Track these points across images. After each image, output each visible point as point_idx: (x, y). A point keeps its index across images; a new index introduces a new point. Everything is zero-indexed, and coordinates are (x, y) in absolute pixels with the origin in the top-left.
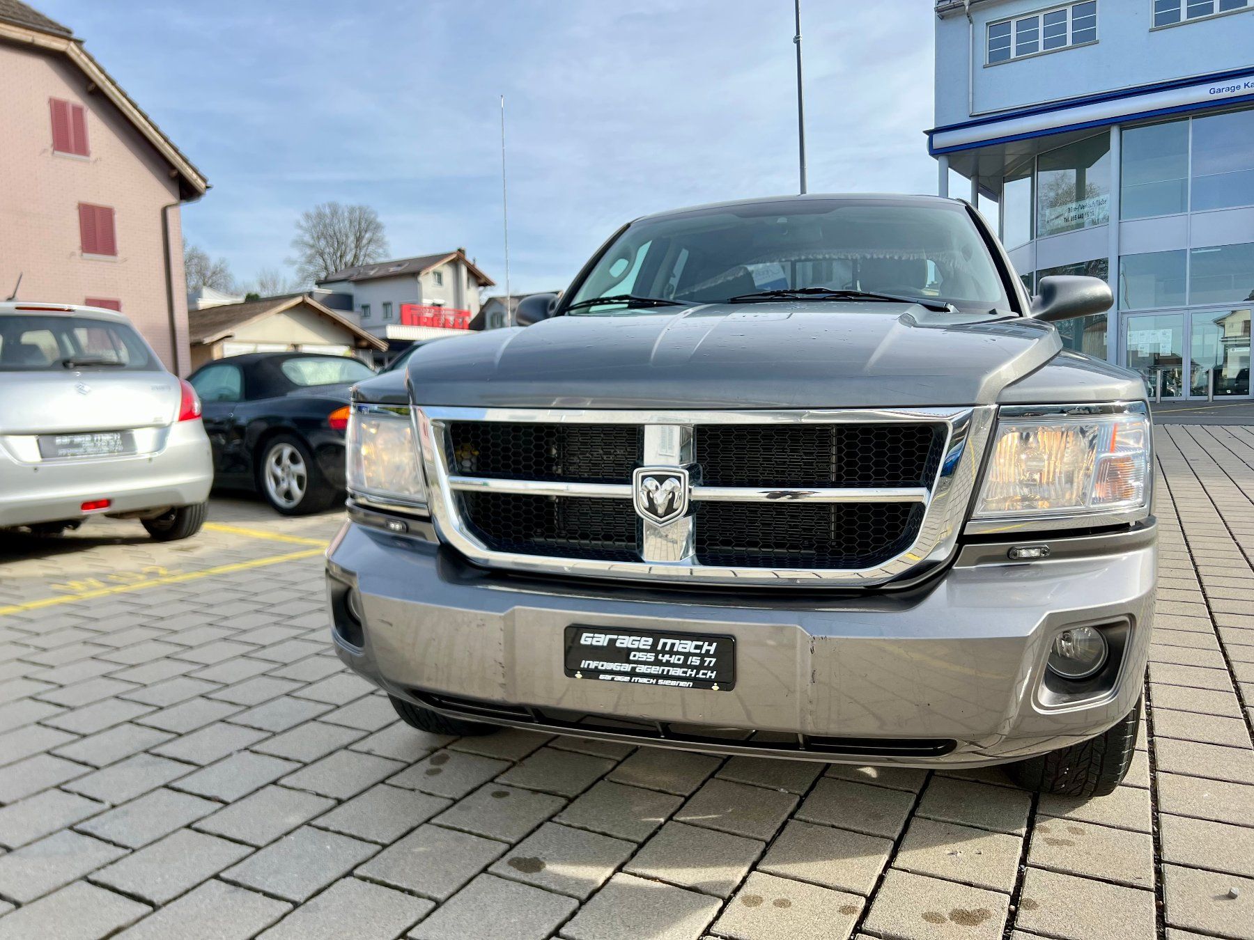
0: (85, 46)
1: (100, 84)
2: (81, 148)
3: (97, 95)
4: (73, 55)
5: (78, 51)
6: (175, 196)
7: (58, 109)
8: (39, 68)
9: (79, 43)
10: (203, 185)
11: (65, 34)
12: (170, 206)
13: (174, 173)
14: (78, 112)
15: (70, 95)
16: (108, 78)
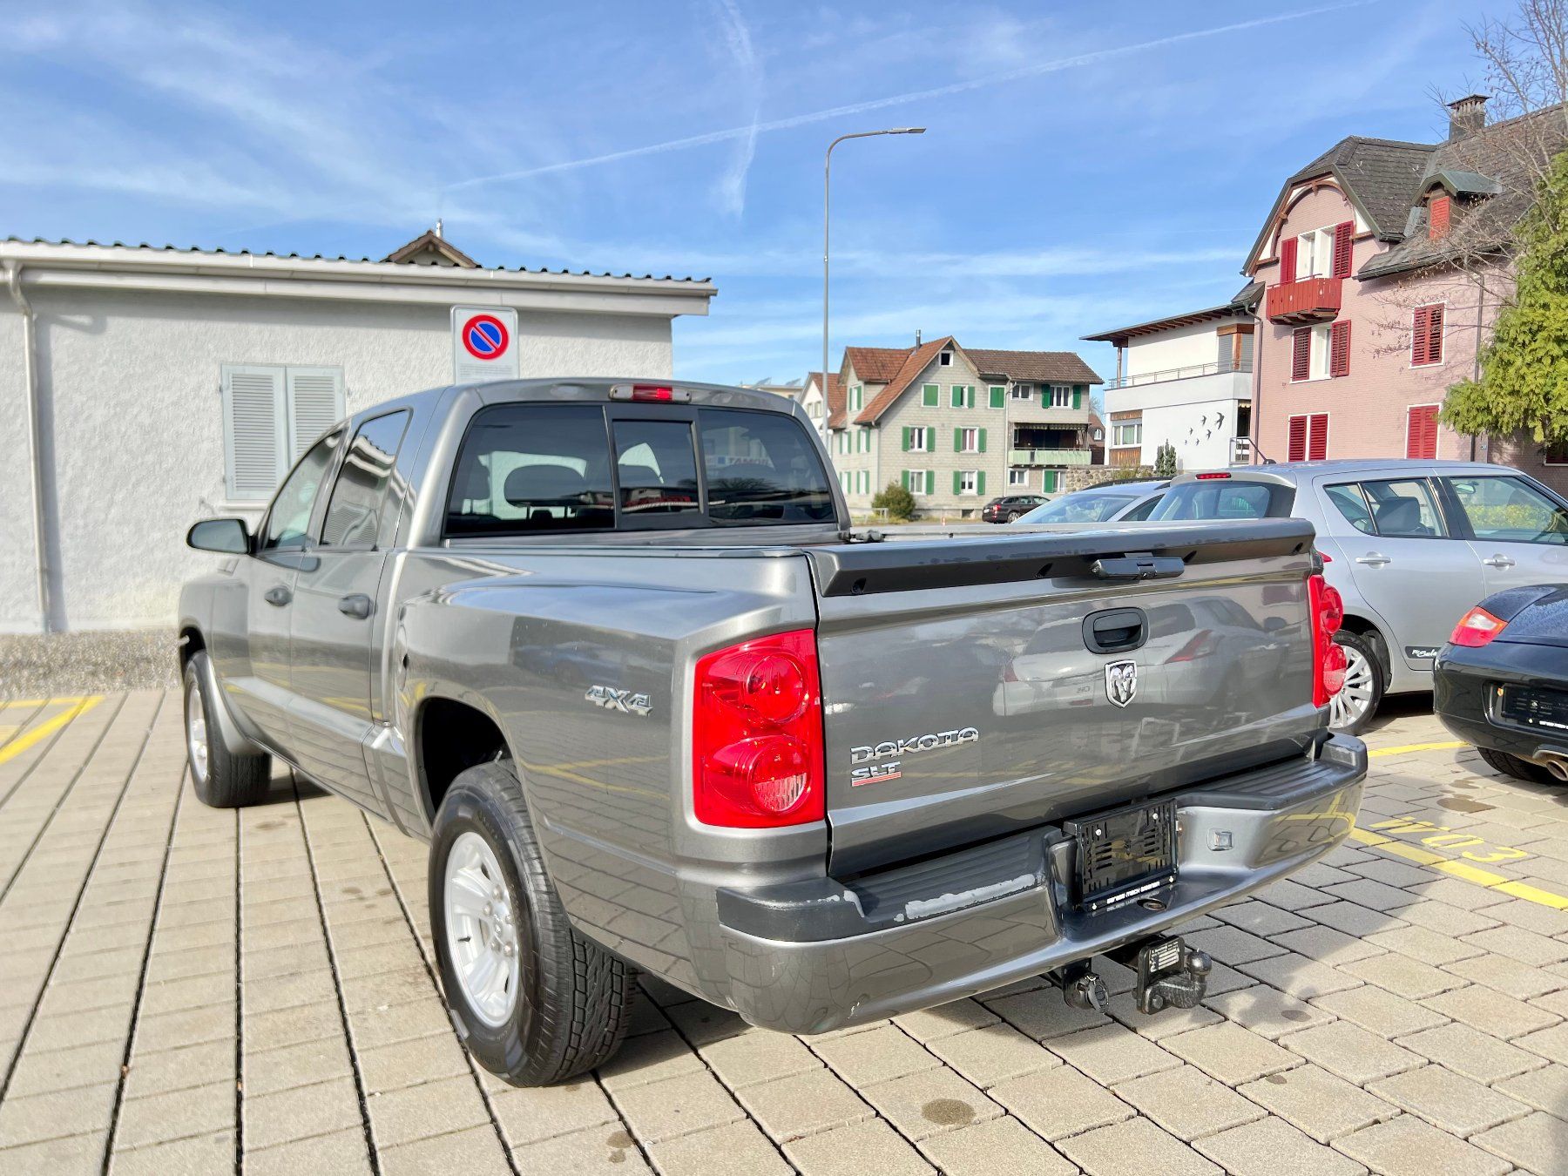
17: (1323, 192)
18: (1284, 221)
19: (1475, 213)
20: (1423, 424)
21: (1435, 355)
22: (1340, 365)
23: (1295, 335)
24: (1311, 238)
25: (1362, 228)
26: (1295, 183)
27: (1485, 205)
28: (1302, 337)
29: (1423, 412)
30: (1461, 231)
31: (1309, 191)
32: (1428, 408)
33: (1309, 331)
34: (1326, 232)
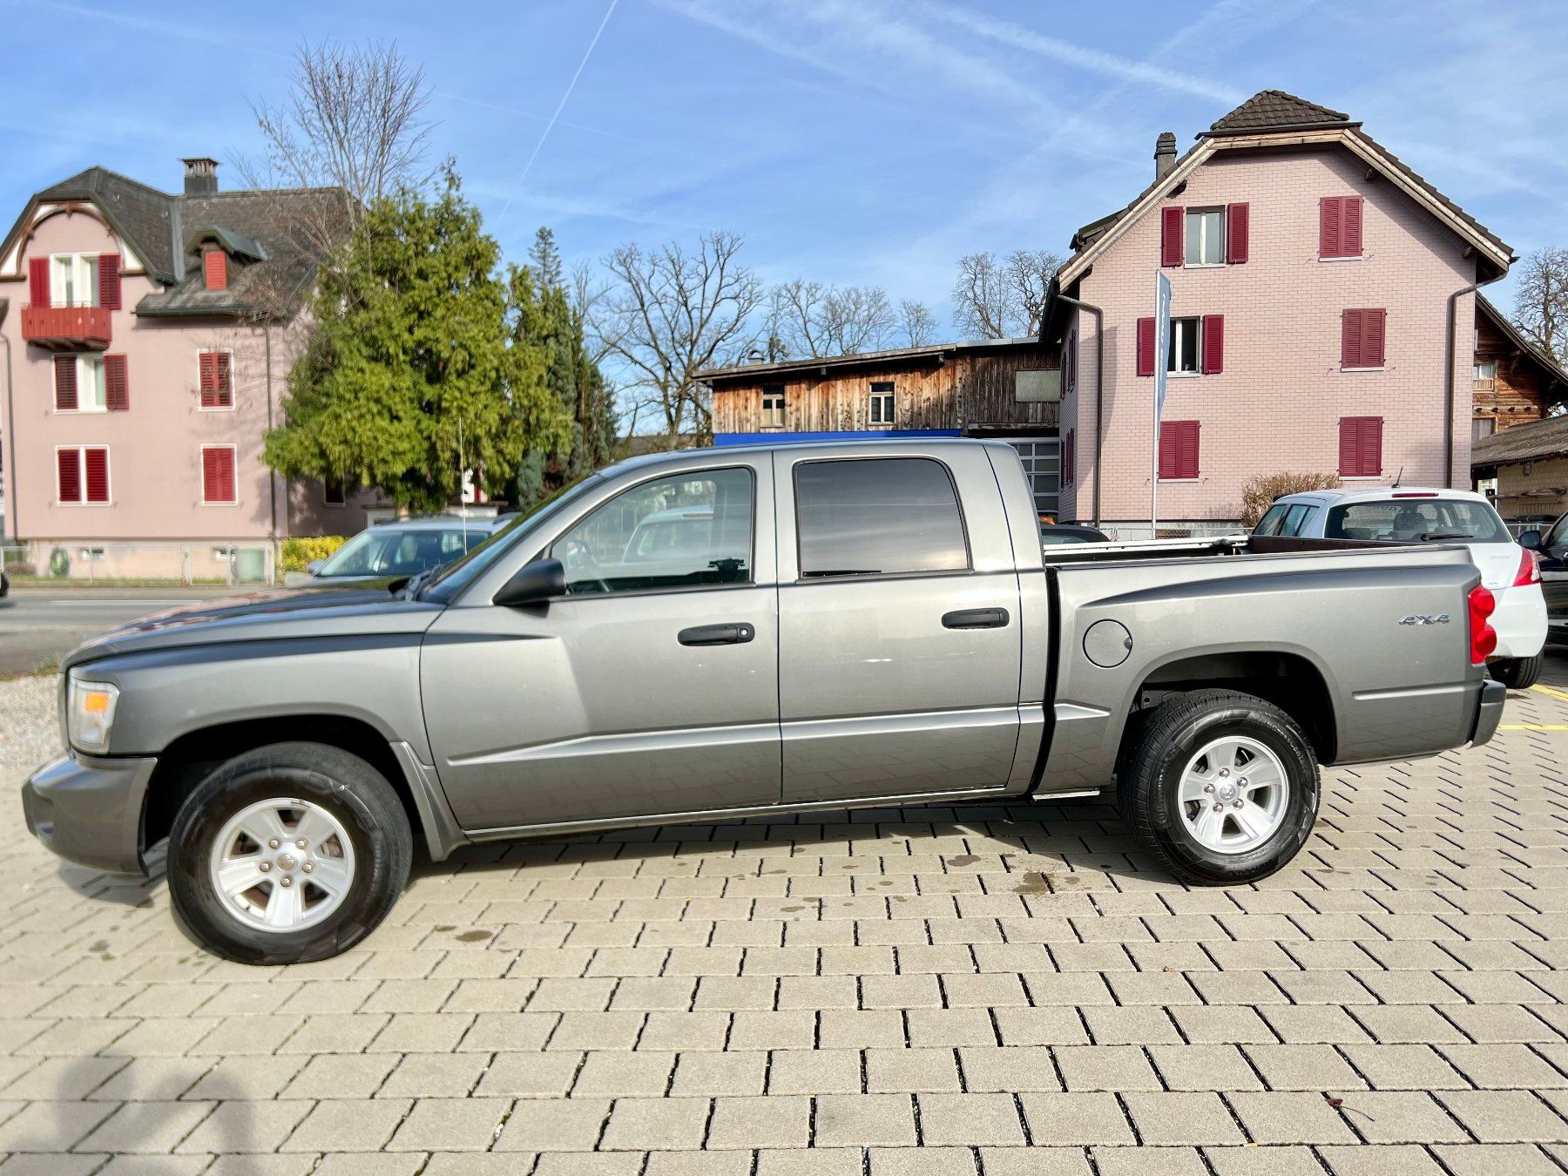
0: (1362, 129)
1: (1378, 167)
2: (1354, 248)
3: (1374, 179)
4: (1347, 143)
5: (1354, 138)
6: (1469, 280)
7: (1330, 207)
8: (1312, 167)
9: (1351, 126)
10: (1507, 258)
11: (1340, 121)
12: (1460, 294)
13: (1468, 250)
14: (1354, 204)
15: (1339, 186)
17: (76, 217)
18: (30, 237)
19: (248, 275)
20: (219, 464)
21: (225, 400)
22: (116, 396)
23: (56, 360)
24: (67, 262)
25: (131, 262)
26: (41, 199)
27: (256, 268)
28: (64, 363)
29: (217, 453)
30: (239, 288)
31: (63, 212)
32: (222, 450)
33: (73, 360)
34: (87, 259)
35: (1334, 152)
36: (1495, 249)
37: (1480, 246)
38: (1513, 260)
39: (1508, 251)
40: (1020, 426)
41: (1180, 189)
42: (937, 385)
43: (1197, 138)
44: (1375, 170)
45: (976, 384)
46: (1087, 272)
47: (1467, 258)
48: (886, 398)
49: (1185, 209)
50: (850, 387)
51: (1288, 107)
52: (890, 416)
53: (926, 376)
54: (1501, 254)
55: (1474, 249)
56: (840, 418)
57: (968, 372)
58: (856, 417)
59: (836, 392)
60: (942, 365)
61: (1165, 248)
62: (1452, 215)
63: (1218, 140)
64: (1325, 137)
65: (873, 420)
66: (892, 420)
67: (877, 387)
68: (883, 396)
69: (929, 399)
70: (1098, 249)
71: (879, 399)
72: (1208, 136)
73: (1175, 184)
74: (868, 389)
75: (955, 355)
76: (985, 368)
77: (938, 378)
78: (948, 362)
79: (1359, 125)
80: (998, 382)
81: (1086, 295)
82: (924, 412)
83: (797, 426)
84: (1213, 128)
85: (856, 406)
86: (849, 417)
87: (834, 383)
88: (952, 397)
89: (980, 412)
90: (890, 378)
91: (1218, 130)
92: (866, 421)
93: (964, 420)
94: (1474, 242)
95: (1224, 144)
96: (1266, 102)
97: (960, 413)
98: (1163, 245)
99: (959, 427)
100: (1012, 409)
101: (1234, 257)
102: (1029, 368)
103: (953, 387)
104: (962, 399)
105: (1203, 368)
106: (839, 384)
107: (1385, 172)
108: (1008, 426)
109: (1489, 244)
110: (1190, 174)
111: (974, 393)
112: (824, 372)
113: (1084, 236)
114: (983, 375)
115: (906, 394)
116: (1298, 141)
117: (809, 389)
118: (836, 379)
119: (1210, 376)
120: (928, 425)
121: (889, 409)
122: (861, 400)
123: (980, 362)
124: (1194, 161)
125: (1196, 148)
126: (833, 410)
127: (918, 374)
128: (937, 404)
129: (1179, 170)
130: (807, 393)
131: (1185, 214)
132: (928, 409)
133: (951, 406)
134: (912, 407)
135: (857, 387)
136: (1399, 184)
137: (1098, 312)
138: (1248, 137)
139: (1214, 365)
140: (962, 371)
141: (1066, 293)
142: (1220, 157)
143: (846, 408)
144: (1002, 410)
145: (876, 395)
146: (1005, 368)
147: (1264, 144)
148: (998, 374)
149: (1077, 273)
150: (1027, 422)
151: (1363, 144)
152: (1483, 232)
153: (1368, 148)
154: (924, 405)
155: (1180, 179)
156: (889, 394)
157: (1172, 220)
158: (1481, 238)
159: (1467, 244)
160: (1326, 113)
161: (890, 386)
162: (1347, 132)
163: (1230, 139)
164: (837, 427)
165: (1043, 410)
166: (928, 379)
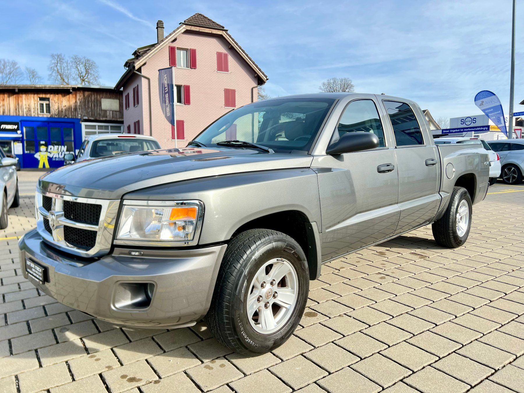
0: (228, 32)
1: (233, 45)
2: (226, 70)
3: (232, 49)
4: (224, 36)
5: (226, 34)
6: (256, 84)
7: (219, 55)
8: (214, 41)
9: (226, 31)
11: (222, 28)
12: (254, 88)
13: (256, 75)
14: (226, 56)
15: (223, 50)
16: (235, 42)
35: (220, 37)
36: (263, 75)
37: (259, 74)
38: (267, 79)
39: (266, 77)
40: (104, 119)
41: (175, 40)
42: (69, 101)
43: (180, 24)
44: (232, 46)
45: (85, 102)
46: (145, 64)
47: (255, 77)
48: (46, 104)
49: (176, 48)
50: (29, 98)
51: (206, 20)
52: (48, 111)
53: (64, 96)
54: (264, 77)
55: (258, 75)
56: (25, 110)
57: (82, 97)
58: (32, 110)
59: (22, 99)
60: (71, 93)
61: (170, 60)
62: (252, 64)
63: (187, 26)
64: (218, 32)
65: (40, 112)
66: (49, 112)
67: (41, 99)
68: (45, 103)
69: (65, 106)
70: (148, 56)
71: (43, 104)
72: (183, 24)
73: (173, 39)
74: (37, 99)
75: (76, 90)
76: (89, 96)
77: (69, 98)
78: (73, 92)
79: (227, 31)
80: (94, 101)
81: (144, 72)
82: (64, 111)
83: (4, 112)
84: (185, 21)
85: (32, 106)
86: (29, 110)
87: (21, 95)
88: (76, 106)
89: (88, 113)
90: (48, 96)
91: (186, 23)
92: (38, 113)
93: (81, 115)
94: (258, 73)
95: (189, 28)
96: (199, 17)
97: (79, 112)
98: (170, 59)
99: (79, 118)
100: (100, 112)
101: (192, 67)
102: (106, 98)
103: (76, 102)
104: (80, 107)
105: (184, 103)
106: (24, 96)
107: (234, 47)
108: (99, 118)
109: (261, 74)
110: (178, 36)
111: (85, 105)
112: (17, 91)
113: (140, 51)
114: (88, 99)
115: (56, 103)
116: (210, 32)
117: (9, 97)
118: (22, 94)
119: (187, 106)
120: (66, 116)
121: (48, 109)
122: (35, 104)
123: (87, 93)
124: (179, 31)
125: (180, 27)
126: (21, 107)
127: (60, 96)
128: (70, 108)
129: (174, 34)
130: (8, 99)
131: (176, 49)
132: (66, 110)
133: (76, 109)
134: (58, 108)
135: (32, 98)
136: (238, 51)
137: (149, 79)
138: (196, 27)
139: (188, 102)
140: (79, 96)
141: (137, 70)
142: (187, 32)
143: (27, 106)
144: (97, 112)
145: (42, 102)
146: (97, 97)
147: (201, 31)
148: (94, 99)
149: (142, 64)
150: (107, 117)
151: (228, 37)
152: (260, 70)
153: (230, 38)
154: (64, 108)
155: (175, 37)
156: (47, 102)
157: (172, 50)
158: (259, 72)
159: (256, 73)
160: (218, 25)
161: (48, 99)
162: (224, 32)
163: (190, 27)
164: (23, 114)
165: (113, 114)
166: (65, 98)
